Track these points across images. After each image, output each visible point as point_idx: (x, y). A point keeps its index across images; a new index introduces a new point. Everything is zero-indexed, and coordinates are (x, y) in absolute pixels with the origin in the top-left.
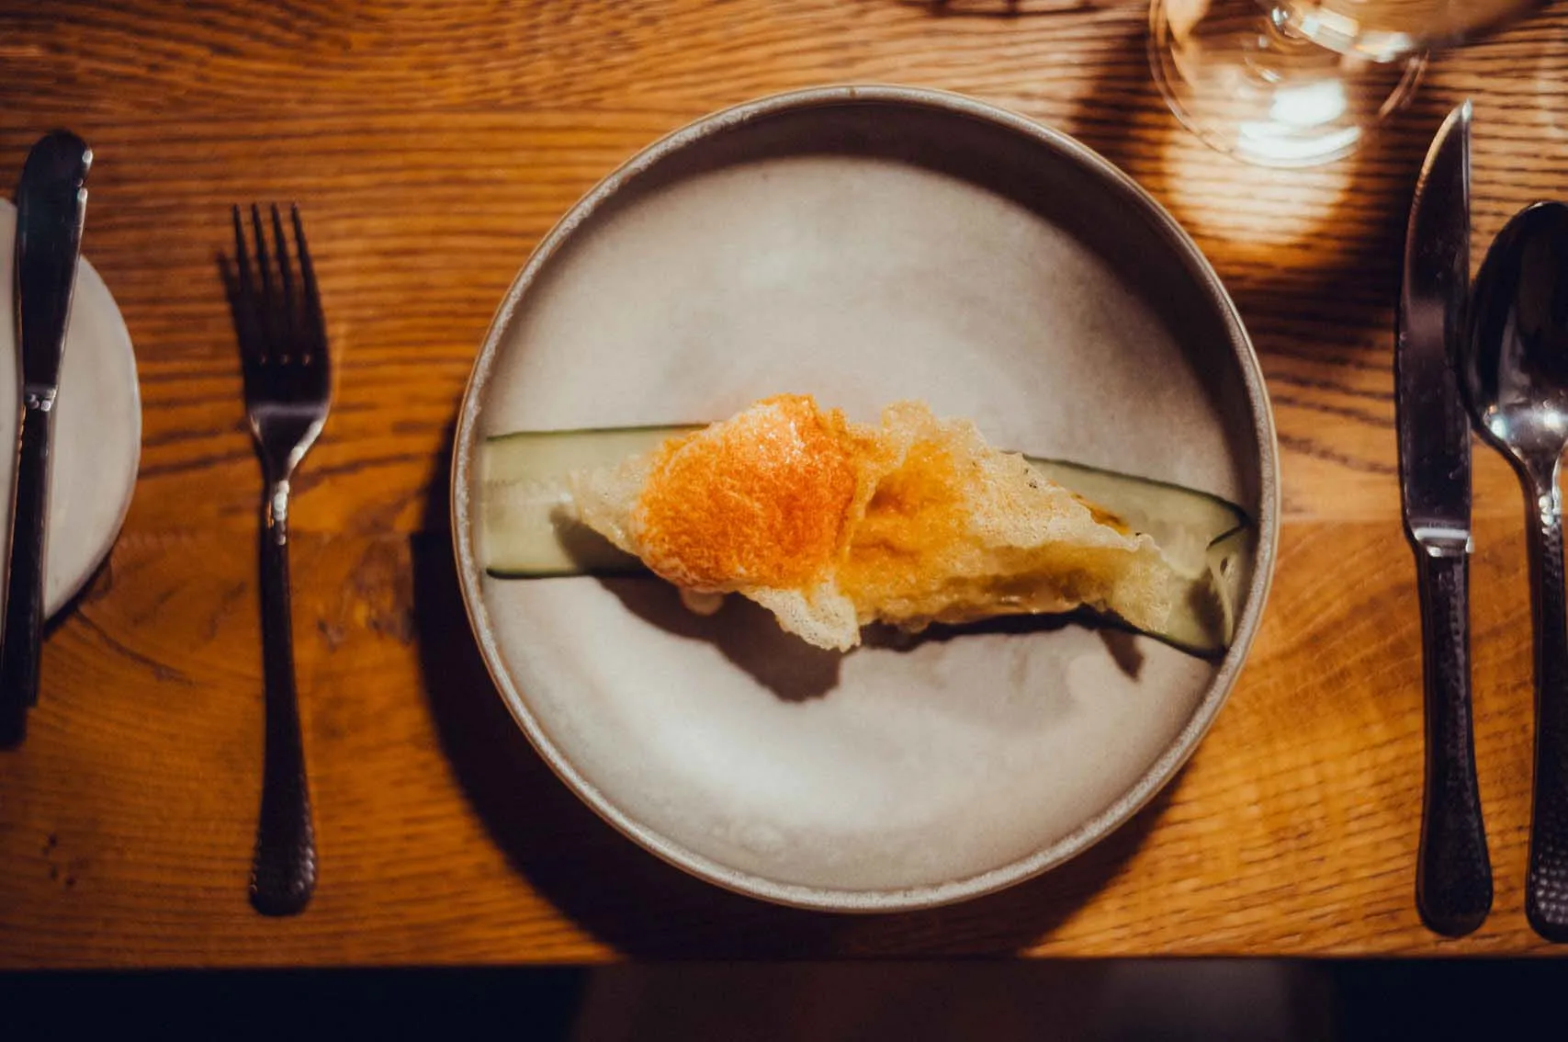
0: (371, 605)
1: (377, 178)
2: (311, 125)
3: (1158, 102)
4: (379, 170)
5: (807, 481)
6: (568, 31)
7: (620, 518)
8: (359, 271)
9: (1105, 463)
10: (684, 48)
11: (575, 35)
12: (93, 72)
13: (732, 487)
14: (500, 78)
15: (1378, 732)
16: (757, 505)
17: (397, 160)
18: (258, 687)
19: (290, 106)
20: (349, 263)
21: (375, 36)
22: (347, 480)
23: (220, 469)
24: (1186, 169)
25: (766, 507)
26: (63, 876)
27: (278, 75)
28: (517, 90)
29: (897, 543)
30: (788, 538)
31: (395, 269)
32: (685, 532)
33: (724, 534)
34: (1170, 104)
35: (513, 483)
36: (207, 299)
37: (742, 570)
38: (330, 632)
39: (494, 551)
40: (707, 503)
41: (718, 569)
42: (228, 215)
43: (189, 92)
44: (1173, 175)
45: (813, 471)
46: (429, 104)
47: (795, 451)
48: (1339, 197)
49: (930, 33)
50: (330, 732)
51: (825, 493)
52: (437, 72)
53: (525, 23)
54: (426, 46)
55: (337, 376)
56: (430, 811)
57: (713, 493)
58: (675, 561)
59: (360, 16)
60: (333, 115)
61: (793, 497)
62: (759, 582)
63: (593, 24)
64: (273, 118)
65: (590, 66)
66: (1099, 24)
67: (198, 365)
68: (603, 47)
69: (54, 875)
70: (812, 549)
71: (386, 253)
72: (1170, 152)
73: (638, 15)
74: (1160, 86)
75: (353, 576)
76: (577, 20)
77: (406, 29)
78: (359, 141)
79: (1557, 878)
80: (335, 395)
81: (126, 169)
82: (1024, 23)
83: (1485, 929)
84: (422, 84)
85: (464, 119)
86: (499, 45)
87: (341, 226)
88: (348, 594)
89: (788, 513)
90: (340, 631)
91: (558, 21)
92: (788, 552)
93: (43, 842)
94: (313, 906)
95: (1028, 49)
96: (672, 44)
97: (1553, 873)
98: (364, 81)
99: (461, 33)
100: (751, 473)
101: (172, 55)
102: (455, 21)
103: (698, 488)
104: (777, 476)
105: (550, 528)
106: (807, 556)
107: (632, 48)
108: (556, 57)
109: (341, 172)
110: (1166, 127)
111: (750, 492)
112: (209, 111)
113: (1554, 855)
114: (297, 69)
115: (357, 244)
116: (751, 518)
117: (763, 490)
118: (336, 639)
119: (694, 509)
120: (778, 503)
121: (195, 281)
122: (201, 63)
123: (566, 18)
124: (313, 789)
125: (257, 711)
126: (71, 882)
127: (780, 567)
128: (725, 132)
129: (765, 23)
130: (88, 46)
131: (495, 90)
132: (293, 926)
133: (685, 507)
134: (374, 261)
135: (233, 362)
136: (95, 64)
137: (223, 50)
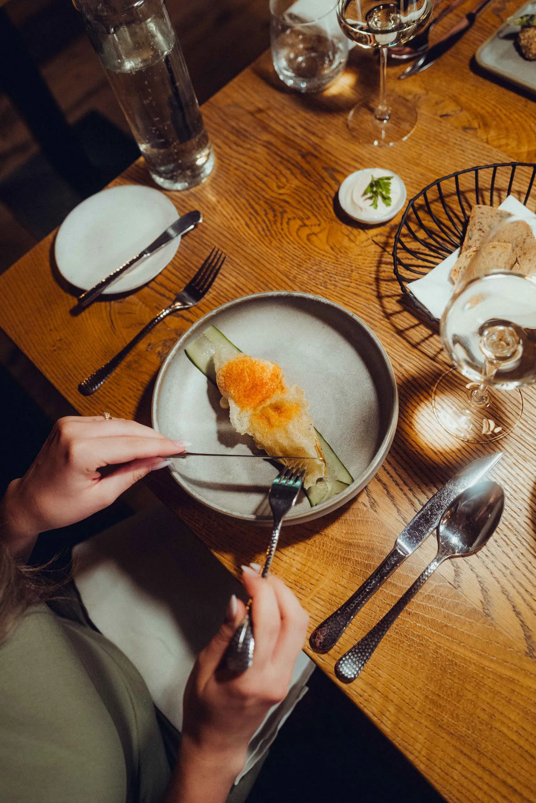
0: (163, 349)
1: (252, 271)
2: (248, 251)
3: (430, 392)
4: (253, 269)
5: (263, 385)
6: (316, 274)
7: (221, 362)
8: (229, 285)
9: (338, 454)
10: (336, 296)
11: (318, 276)
12: (220, 211)
13: (247, 372)
14: (294, 272)
15: (344, 582)
16: (248, 380)
17: (258, 271)
18: (125, 345)
19: (249, 245)
20: (229, 282)
21: (278, 245)
22: (184, 321)
23: (164, 298)
24: (423, 412)
25: (249, 382)
26: (55, 348)
27: (253, 238)
28: (295, 277)
29: (271, 420)
30: (247, 393)
31: (235, 290)
32: (230, 374)
33: (236, 380)
34: (433, 395)
35: (210, 342)
36: (196, 266)
37: (232, 392)
38: (150, 347)
39: (191, 347)
40: (240, 371)
41: (228, 388)
42: (213, 247)
43: (234, 228)
44: (419, 411)
45: (266, 384)
46: (275, 265)
47: (267, 376)
48: (454, 449)
49: (393, 336)
50: (129, 366)
51: (264, 391)
52: (283, 261)
53: (311, 266)
54: (286, 255)
55: (203, 300)
56: (129, 400)
57: (242, 370)
58: (223, 378)
59: (279, 240)
60: (255, 253)
61: (257, 385)
62: (233, 398)
63: (323, 277)
64: (244, 244)
65: (314, 284)
66: (433, 365)
67: (181, 277)
68: (321, 283)
69: (53, 346)
70: (250, 400)
71: (237, 286)
72: (423, 405)
73: (334, 282)
74: (434, 389)
75: (165, 340)
76: (320, 274)
77: (286, 249)
78: (255, 262)
79: (352, 659)
80: (199, 303)
81: (207, 232)
82: (416, 351)
83: (322, 656)
84: (278, 261)
85: (279, 274)
86: (301, 266)
87: (235, 274)
88: (160, 343)
89: (252, 387)
90: (151, 348)
91: (317, 271)
92: (244, 395)
93: (58, 338)
94: (88, 397)
95: (411, 356)
96: (335, 294)
97: (352, 657)
98: (267, 251)
99: (295, 257)
100: (254, 372)
101: (237, 219)
102: (297, 254)
103: (241, 366)
104: (258, 378)
105: (208, 359)
106: (248, 401)
107: (326, 288)
108: (309, 277)
109: (245, 264)
110: (427, 399)
111: (249, 376)
112: (233, 234)
113: (357, 653)
114: (258, 240)
115: (234, 280)
116: (244, 381)
117: (252, 378)
118: (149, 349)
119: (236, 370)
120: (253, 383)
121: (198, 262)
122: (241, 224)
123: (319, 272)
124: (114, 374)
125: (121, 349)
126: (54, 350)
127: (240, 397)
128: (318, 303)
129: (358, 305)
130: (225, 206)
131: (291, 273)
132: (81, 397)
133: (234, 368)
134: (234, 286)
135: (188, 282)
136: (222, 210)
137: (248, 225)
